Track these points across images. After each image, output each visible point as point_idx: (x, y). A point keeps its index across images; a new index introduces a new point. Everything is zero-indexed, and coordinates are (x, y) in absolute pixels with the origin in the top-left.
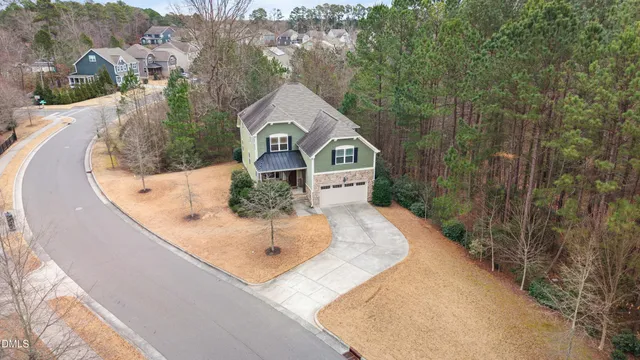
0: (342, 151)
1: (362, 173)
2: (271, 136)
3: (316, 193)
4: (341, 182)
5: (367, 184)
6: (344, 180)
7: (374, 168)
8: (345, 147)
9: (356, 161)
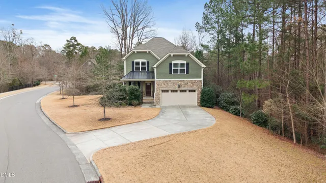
0: (177, 64)
1: (193, 83)
2: (135, 61)
3: (158, 94)
4: (177, 88)
5: (197, 91)
6: (179, 87)
7: (202, 79)
8: (179, 62)
9: (187, 73)
